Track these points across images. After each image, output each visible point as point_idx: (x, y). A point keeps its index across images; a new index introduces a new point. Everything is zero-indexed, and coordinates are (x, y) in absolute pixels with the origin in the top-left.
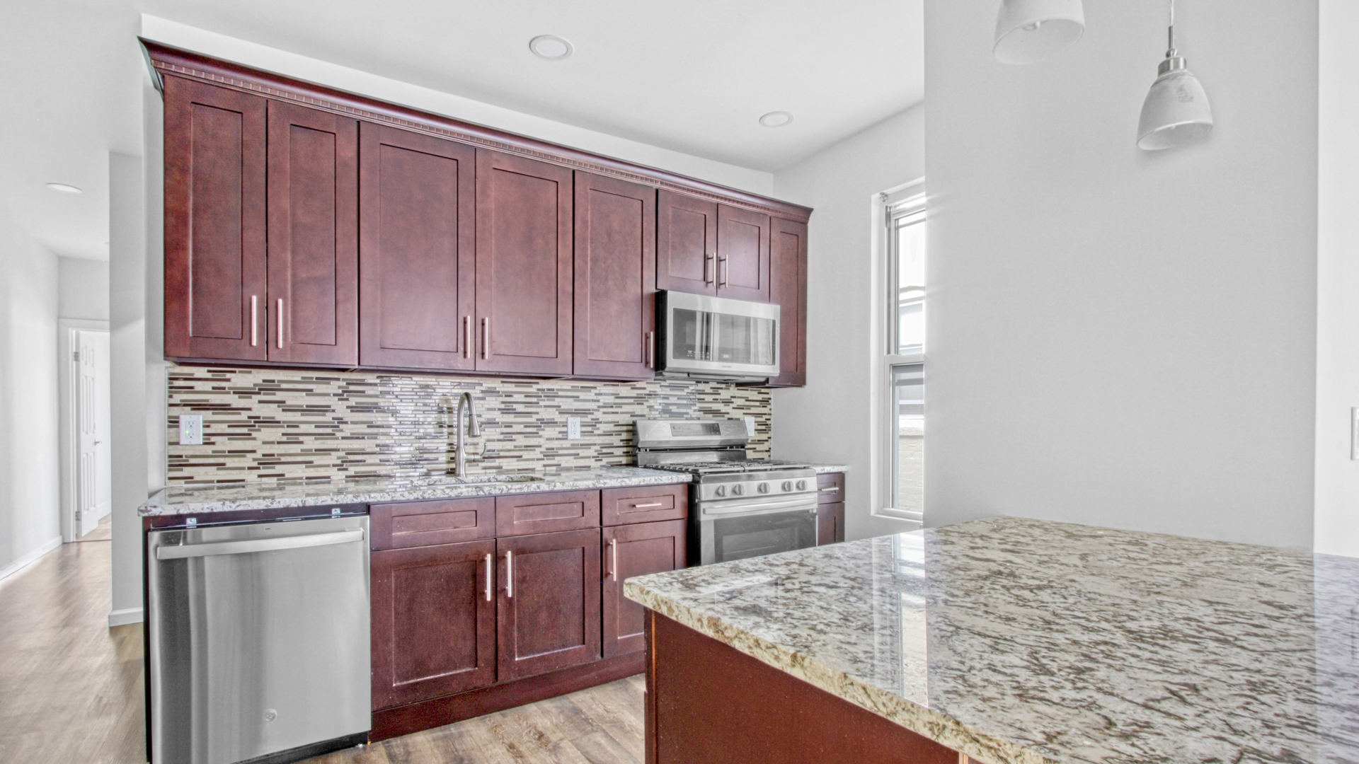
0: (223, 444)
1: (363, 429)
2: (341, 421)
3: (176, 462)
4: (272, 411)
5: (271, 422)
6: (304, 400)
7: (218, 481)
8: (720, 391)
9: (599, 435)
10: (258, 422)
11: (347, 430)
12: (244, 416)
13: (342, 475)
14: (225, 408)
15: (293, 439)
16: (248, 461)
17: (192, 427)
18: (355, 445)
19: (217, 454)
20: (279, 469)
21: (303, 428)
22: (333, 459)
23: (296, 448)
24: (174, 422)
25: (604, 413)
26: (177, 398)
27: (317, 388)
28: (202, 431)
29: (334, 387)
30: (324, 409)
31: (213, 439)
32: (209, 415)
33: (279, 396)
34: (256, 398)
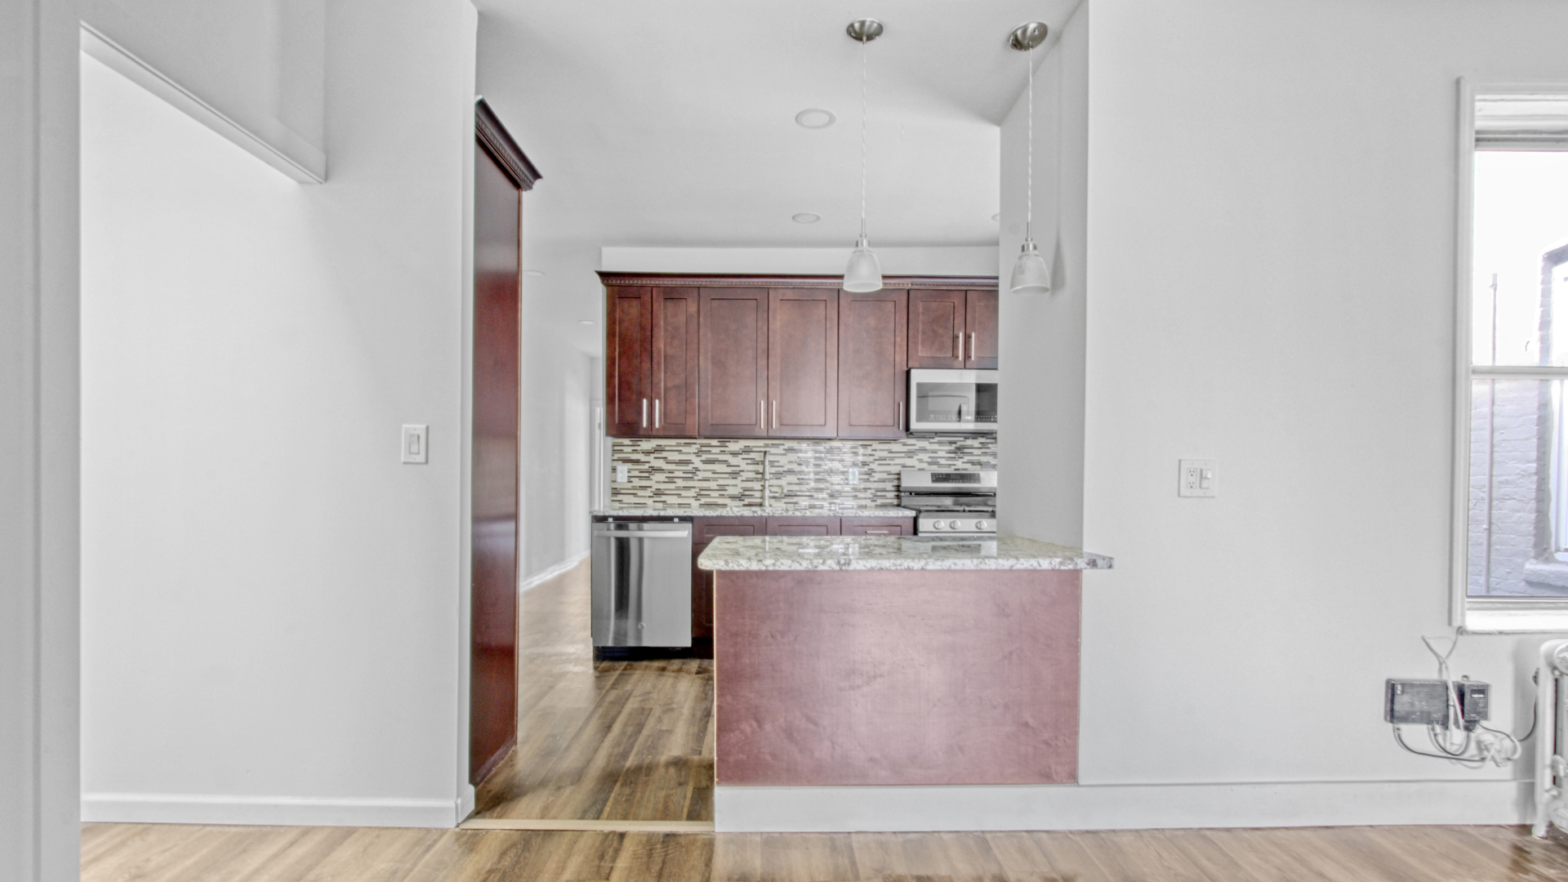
0: (637, 482)
1: (709, 475)
2: (697, 469)
3: (615, 492)
4: (660, 464)
5: (660, 470)
6: (676, 457)
7: (635, 504)
8: (990, 446)
9: (874, 482)
10: (654, 470)
11: (701, 475)
12: (646, 466)
13: (698, 503)
14: (637, 462)
15: (671, 480)
16: (648, 493)
17: (623, 470)
18: (705, 484)
19: (634, 488)
20: (664, 498)
21: (677, 474)
22: (692, 493)
23: (672, 486)
24: (614, 470)
25: (879, 465)
26: (617, 456)
27: (684, 449)
28: (627, 474)
29: (694, 449)
30: (687, 462)
31: (632, 479)
32: (630, 466)
33: (664, 454)
34: (653, 456)
